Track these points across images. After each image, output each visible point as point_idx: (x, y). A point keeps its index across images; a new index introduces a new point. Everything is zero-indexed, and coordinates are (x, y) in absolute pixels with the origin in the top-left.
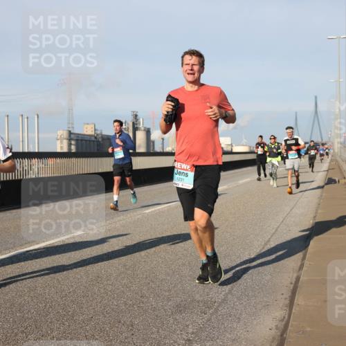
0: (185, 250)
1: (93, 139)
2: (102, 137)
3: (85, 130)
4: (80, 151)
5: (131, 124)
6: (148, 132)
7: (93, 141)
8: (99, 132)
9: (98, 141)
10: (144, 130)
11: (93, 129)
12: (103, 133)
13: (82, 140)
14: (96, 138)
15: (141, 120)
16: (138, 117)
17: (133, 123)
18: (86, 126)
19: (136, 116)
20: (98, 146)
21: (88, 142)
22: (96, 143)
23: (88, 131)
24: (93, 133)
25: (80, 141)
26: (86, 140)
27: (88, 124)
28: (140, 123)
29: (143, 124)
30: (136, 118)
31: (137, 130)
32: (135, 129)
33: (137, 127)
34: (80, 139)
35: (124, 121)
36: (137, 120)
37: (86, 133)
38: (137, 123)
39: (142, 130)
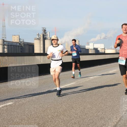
0: (76, 114)
1: (18, 44)
2: (24, 44)
3: (13, 39)
4: (10, 52)
5: (42, 36)
7: (18, 46)
8: (22, 41)
9: (22, 46)
10: (50, 39)
11: (19, 40)
12: (24, 41)
13: (11, 45)
14: (20, 44)
15: (48, 33)
16: (46, 31)
17: (43, 35)
18: (14, 37)
19: (45, 30)
20: (21, 49)
21: (15, 47)
22: (20, 47)
23: (15, 39)
24: (18, 41)
25: (10, 46)
26: (14, 46)
27: (15, 35)
28: (47, 35)
29: (49, 36)
30: (45, 32)
31: (46, 40)
32: (44, 39)
33: (45, 37)
34: (10, 44)
35: (37, 34)
36: (46, 33)
37: (14, 41)
38: (46, 35)
39: (48, 40)
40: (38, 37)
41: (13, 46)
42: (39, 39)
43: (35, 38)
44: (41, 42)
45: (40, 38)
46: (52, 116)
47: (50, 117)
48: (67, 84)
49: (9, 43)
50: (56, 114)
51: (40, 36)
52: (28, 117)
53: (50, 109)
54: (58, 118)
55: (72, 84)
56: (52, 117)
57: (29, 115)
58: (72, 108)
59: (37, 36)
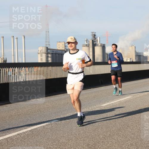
0: (132, 134)
3: (58, 46)
4: (55, 61)
5: (91, 41)
6: (103, 47)
10: (101, 46)
11: (64, 47)
13: (56, 54)
15: (98, 38)
16: (96, 36)
17: (93, 41)
18: (59, 44)
19: (95, 35)
23: (60, 47)
24: (64, 49)
25: (54, 55)
26: (59, 54)
27: (60, 42)
28: (97, 41)
29: (100, 42)
30: (94, 37)
31: (96, 46)
32: (94, 45)
33: (95, 44)
34: (54, 53)
35: (86, 39)
36: (96, 38)
37: (59, 49)
38: (95, 41)
39: (99, 46)
40: (86, 44)
41: (57, 55)
42: (88, 46)
43: (83, 45)
44: (90, 48)
45: (89, 44)
46: (104, 135)
47: (101, 137)
48: (121, 99)
49: (53, 51)
50: (109, 133)
51: (89, 42)
52: (76, 137)
53: (102, 128)
54: (111, 138)
55: (128, 98)
56: (104, 137)
57: (77, 134)
58: (128, 126)
59: (86, 42)
